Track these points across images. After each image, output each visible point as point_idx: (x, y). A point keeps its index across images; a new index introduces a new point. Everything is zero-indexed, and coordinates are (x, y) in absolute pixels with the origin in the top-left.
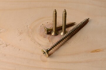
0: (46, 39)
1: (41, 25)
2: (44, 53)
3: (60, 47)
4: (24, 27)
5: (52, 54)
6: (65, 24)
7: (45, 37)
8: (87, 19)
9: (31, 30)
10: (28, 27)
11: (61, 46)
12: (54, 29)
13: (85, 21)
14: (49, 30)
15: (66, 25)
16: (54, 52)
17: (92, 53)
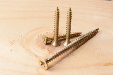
0: (44, 50)
1: (39, 35)
2: (42, 65)
3: (63, 59)
4: (17, 36)
5: (53, 66)
6: (70, 33)
7: (43, 48)
8: (97, 29)
9: (25, 40)
10: (22, 37)
11: (65, 57)
12: (55, 39)
13: (94, 31)
14: (49, 39)
15: (71, 35)
16: (55, 65)
17: (105, 66)
